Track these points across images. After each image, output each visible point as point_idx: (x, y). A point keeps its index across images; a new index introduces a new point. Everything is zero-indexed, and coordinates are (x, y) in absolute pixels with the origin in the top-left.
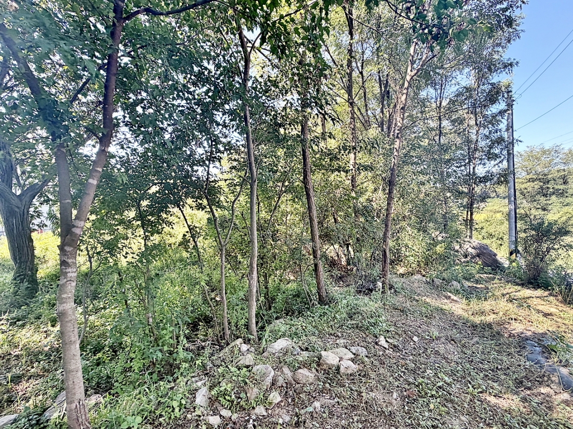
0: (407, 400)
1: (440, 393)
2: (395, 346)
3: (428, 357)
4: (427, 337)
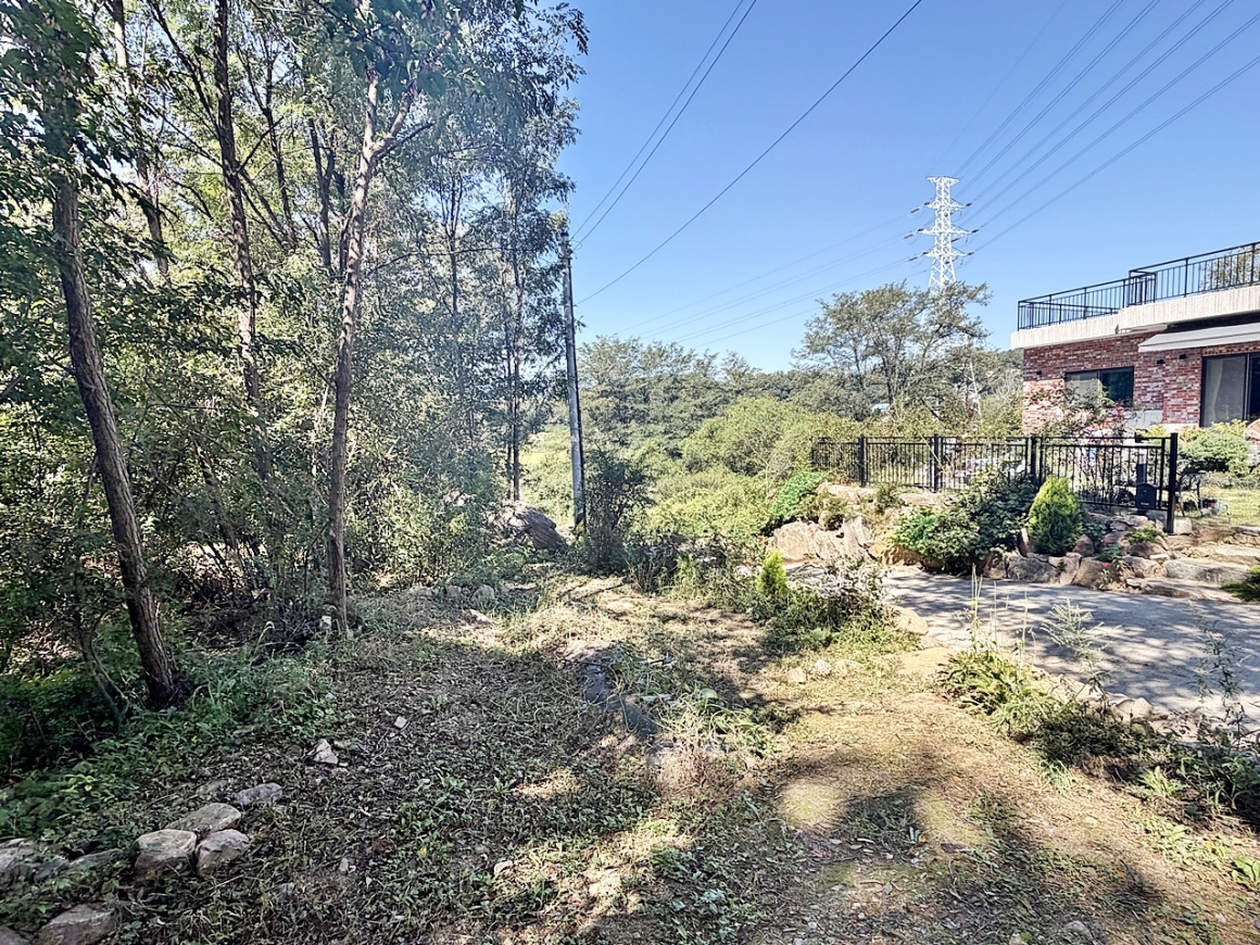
0: (372, 863)
1: (442, 818)
2: (353, 753)
3: (425, 751)
4: (425, 712)
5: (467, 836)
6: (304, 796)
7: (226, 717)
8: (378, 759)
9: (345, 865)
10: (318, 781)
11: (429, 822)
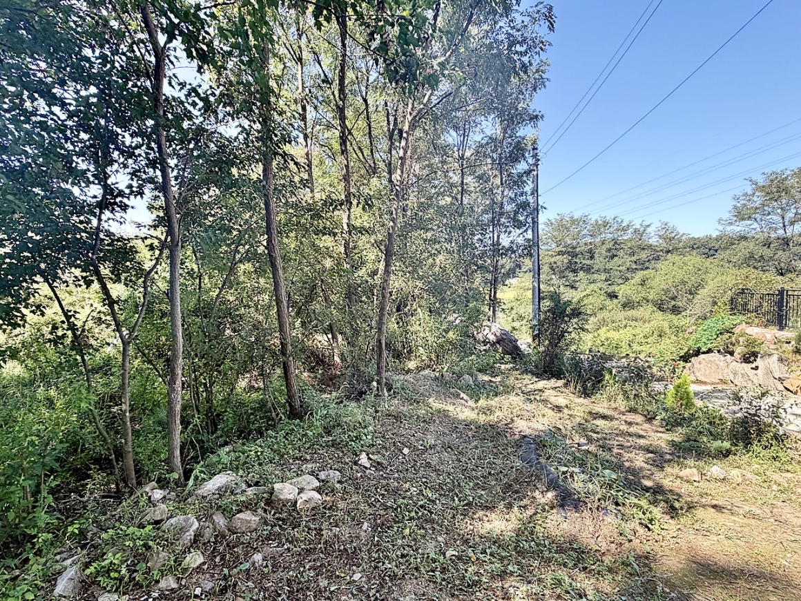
0: (379, 529)
1: (420, 514)
2: (378, 463)
4: (420, 447)
5: (434, 529)
6: (350, 482)
7: (320, 430)
8: (391, 470)
9: (365, 526)
10: (359, 475)
11: (413, 514)
